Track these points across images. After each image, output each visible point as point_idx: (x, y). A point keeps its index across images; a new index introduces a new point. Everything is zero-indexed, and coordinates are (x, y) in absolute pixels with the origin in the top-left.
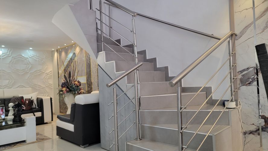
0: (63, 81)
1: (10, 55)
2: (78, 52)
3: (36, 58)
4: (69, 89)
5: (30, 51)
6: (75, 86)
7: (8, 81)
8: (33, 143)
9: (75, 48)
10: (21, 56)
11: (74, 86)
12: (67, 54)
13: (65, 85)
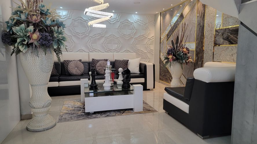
0: (169, 48)
1: (119, 20)
2: (187, 13)
3: (140, 23)
4: (175, 56)
5: (135, 16)
6: (184, 54)
7: (116, 45)
8: (140, 113)
9: (183, 9)
10: (127, 21)
11: (182, 54)
12: (172, 16)
13: (172, 52)
